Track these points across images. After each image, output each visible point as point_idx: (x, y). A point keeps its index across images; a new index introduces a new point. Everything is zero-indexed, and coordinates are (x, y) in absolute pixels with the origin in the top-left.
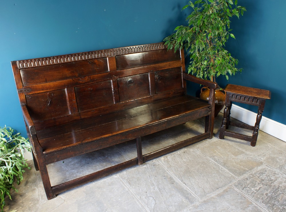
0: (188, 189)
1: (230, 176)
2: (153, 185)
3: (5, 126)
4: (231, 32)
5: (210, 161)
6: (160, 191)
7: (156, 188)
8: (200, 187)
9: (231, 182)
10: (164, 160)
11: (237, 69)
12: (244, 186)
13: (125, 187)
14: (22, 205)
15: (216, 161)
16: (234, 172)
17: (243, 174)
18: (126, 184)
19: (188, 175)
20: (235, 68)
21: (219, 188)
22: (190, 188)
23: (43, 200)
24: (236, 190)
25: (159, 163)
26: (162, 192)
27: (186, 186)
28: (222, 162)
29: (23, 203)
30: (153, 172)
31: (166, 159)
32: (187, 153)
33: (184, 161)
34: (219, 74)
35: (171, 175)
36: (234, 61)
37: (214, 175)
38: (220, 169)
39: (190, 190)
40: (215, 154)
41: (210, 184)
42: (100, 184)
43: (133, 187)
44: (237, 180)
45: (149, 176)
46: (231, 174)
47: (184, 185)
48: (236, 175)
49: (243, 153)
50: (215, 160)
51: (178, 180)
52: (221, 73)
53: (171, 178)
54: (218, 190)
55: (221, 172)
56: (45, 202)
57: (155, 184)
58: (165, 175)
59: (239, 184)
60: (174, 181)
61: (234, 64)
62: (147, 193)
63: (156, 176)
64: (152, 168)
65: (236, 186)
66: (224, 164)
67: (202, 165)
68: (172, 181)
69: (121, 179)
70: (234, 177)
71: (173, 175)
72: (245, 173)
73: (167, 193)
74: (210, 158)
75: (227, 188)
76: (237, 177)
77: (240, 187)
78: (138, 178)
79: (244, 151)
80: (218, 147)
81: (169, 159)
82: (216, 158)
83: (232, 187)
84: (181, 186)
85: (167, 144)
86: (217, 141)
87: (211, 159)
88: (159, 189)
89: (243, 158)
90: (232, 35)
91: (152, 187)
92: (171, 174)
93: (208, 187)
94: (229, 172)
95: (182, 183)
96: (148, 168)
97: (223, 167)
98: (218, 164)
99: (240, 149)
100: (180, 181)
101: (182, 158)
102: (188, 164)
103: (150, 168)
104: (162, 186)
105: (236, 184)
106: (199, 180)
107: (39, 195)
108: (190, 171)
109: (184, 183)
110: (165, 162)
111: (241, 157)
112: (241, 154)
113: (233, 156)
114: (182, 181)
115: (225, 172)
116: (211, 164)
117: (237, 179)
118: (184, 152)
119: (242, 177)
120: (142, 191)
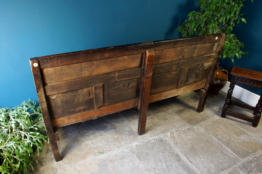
0: (194, 167)
1: (234, 157)
2: (161, 161)
3: (29, 99)
4: (242, 17)
5: (214, 140)
6: (168, 168)
7: (164, 165)
8: (205, 167)
9: (235, 163)
10: (170, 136)
11: (243, 52)
12: (249, 170)
13: (135, 162)
14: (43, 173)
15: (220, 140)
16: (237, 153)
17: (247, 156)
18: (136, 159)
19: (194, 153)
20: (241, 52)
21: (224, 169)
22: (196, 168)
23: (61, 170)
24: (241, 173)
25: (166, 139)
26: (169, 170)
27: (192, 165)
28: (225, 142)
29: (43, 171)
30: (161, 148)
31: (173, 135)
32: (191, 130)
33: (189, 138)
34: (225, 57)
35: (178, 152)
36: (240, 44)
37: (218, 154)
38: (224, 148)
39: (196, 169)
40: (218, 133)
41: (214, 164)
42: (112, 157)
43: (143, 162)
44: (242, 162)
45: (157, 152)
46: (235, 155)
47: (190, 163)
48: (239, 156)
49: (245, 133)
50: (218, 138)
51: (184, 158)
52: (227, 56)
53: (177, 155)
54: (223, 172)
55: (225, 152)
56: (63, 172)
57: (162, 160)
58: (172, 152)
59: (244, 166)
60: (181, 159)
61: (239, 47)
62: (156, 170)
63: (163, 152)
64: (160, 144)
65: (241, 169)
66: (228, 144)
67: (206, 144)
68: (179, 159)
69: (132, 154)
70: (238, 159)
71: (179, 152)
72: (249, 155)
73: (174, 170)
74: (213, 136)
75: (232, 170)
76: (241, 159)
77: (245, 170)
78: (147, 153)
79: (245, 131)
80: (220, 125)
81: (175, 135)
82: (219, 136)
83: (237, 169)
84: (187, 165)
85: (172, 119)
86: (219, 120)
87: (214, 138)
88: (167, 166)
89: (245, 139)
90: (243, 20)
91: (160, 164)
92: (177, 150)
93: (213, 167)
94: (232, 152)
95: (188, 161)
96: (156, 143)
97: (226, 147)
98: (221, 143)
99: (242, 129)
100: (186, 159)
101: (187, 135)
102: (192, 142)
103: (158, 144)
104: (169, 163)
105: (241, 167)
106: (204, 159)
107: (57, 165)
108: (195, 149)
109: (190, 161)
110: (171, 138)
111: (243, 137)
112: (243, 134)
113: (236, 136)
114: (188, 159)
115: (229, 153)
116: (215, 143)
117: (241, 160)
118: (189, 129)
119: (246, 159)
120: (151, 166)
